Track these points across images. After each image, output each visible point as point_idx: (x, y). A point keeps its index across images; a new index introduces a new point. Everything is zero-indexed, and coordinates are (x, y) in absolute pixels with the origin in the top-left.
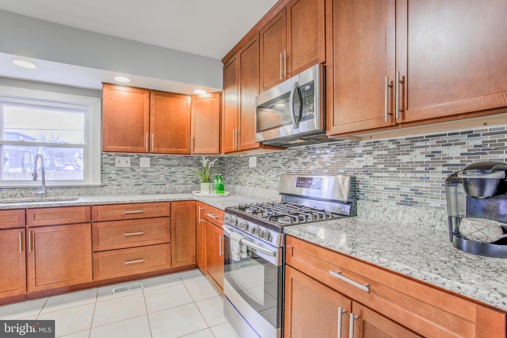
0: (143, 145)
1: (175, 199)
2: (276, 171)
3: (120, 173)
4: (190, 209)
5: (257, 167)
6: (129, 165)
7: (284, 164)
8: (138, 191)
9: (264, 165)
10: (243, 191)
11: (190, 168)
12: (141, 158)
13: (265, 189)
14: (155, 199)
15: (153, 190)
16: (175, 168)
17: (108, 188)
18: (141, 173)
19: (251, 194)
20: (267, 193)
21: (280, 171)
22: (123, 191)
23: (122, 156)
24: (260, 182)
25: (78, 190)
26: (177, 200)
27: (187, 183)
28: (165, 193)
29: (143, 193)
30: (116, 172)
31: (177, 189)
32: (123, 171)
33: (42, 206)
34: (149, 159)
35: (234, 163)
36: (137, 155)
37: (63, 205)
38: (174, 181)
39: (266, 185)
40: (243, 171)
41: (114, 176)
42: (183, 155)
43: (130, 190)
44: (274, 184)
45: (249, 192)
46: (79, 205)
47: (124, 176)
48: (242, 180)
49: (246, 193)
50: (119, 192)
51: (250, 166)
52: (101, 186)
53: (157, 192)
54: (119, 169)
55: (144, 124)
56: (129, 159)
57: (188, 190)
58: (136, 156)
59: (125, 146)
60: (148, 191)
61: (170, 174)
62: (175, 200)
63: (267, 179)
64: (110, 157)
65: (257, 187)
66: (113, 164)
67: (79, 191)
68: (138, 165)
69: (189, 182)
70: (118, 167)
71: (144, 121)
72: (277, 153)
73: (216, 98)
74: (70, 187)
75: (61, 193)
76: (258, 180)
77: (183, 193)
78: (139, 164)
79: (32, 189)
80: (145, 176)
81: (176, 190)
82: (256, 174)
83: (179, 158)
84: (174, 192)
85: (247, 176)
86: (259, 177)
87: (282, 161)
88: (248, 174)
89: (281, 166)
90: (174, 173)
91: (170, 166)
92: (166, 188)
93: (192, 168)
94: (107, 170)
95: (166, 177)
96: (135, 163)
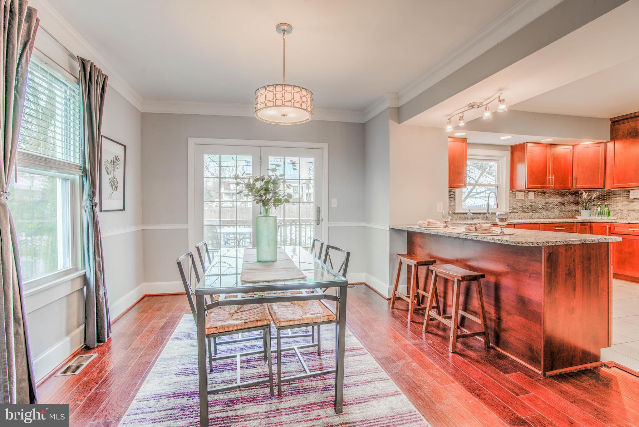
3: (518, 204)
6: (523, 198)
8: (528, 217)
12: (529, 193)
16: (548, 200)
17: (513, 214)
18: (529, 204)
22: (520, 217)
23: (519, 191)
27: (555, 211)
28: (543, 218)
29: (531, 218)
30: (516, 203)
31: (550, 216)
34: (533, 193)
38: (547, 210)
41: (515, 206)
42: (553, 190)
43: (524, 216)
47: (520, 206)
50: (519, 217)
52: (509, 213)
54: (518, 201)
56: (523, 193)
57: (556, 216)
58: (527, 192)
60: (533, 217)
61: (545, 205)
64: (513, 192)
66: (514, 198)
68: (528, 198)
69: (556, 211)
77: (553, 218)
80: (531, 206)
83: (550, 192)
84: (548, 217)
90: (547, 203)
91: (545, 198)
92: (543, 214)
93: (558, 200)
94: (511, 202)
95: (543, 207)
96: (526, 197)
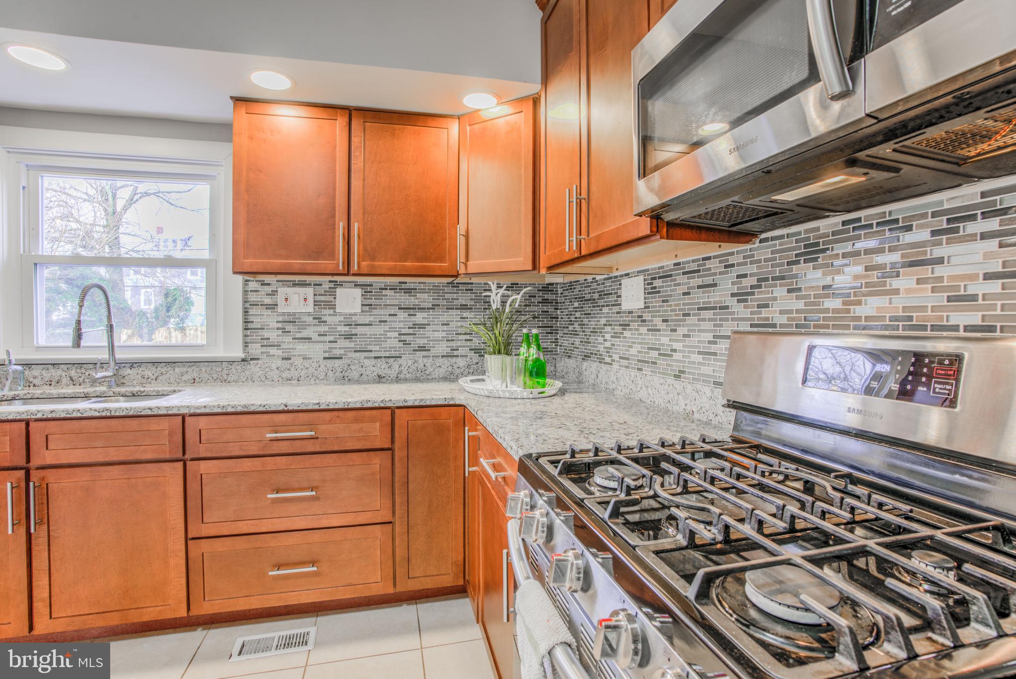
0: (332, 255)
1: (405, 401)
2: (710, 320)
3: (289, 327)
4: (449, 431)
5: (646, 307)
6: (310, 308)
7: (741, 296)
8: (330, 374)
9: (667, 301)
10: (604, 380)
11: (465, 315)
12: (339, 291)
13: (671, 380)
14: (350, 400)
15: (368, 372)
16: (425, 315)
17: (259, 366)
18: (339, 328)
19: (627, 391)
20: (678, 394)
21: (727, 320)
22: (294, 374)
23: (295, 285)
24: (654, 354)
25: (190, 369)
26: (410, 404)
27: (455, 353)
28: (398, 380)
29: (344, 379)
30: (280, 325)
31: (430, 370)
32: (295, 322)
33: (63, 415)
34: (358, 292)
35: (581, 299)
36: (330, 282)
37: (113, 413)
38: (422, 349)
39: (676, 366)
40: (603, 321)
41: (273, 336)
42: (444, 280)
43: (311, 370)
44: (704, 364)
45: (622, 383)
46: (150, 413)
47: (298, 335)
48: (601, 348)
49: (614, 386)
50: (286, 374)
51: (626, 306)
52: (243, 360)
53: (379, 376)
54: (286, 318)
55: (334, 197)
56: (309, 291)
58: (326, 286)
59: (287, 258)
60: (354, 375)
61: (411, 331)
62: (406, 404)
63: (676, 345)
64: (266, 287)
65: (647, 370)
66: (273, 307)
67: (193, 373)
68: (333, 307)
69: (461, 352)
70: (283, 314)
71: (335, 189)
72: (715, 257)
73: (523, 113)
74: (171, 363)
75: (154, 377)
76: (649, 348)
78: (335, 305)
79: (91, 366)
80: (349, 337)
81: (427, 372)
82: (643, 330)
83: (436, 289)
84: (421, 377)
85: (615, 336)
86: (651, 338)
87: (733, 284)
88: (618, 329)
89: (732, 302)
90: (422, 326)
91: (411, 310)
92: (400, 366)
93: (469, 314)
94: (257, 322)
95: (403, 338)
96: (325, 303)
